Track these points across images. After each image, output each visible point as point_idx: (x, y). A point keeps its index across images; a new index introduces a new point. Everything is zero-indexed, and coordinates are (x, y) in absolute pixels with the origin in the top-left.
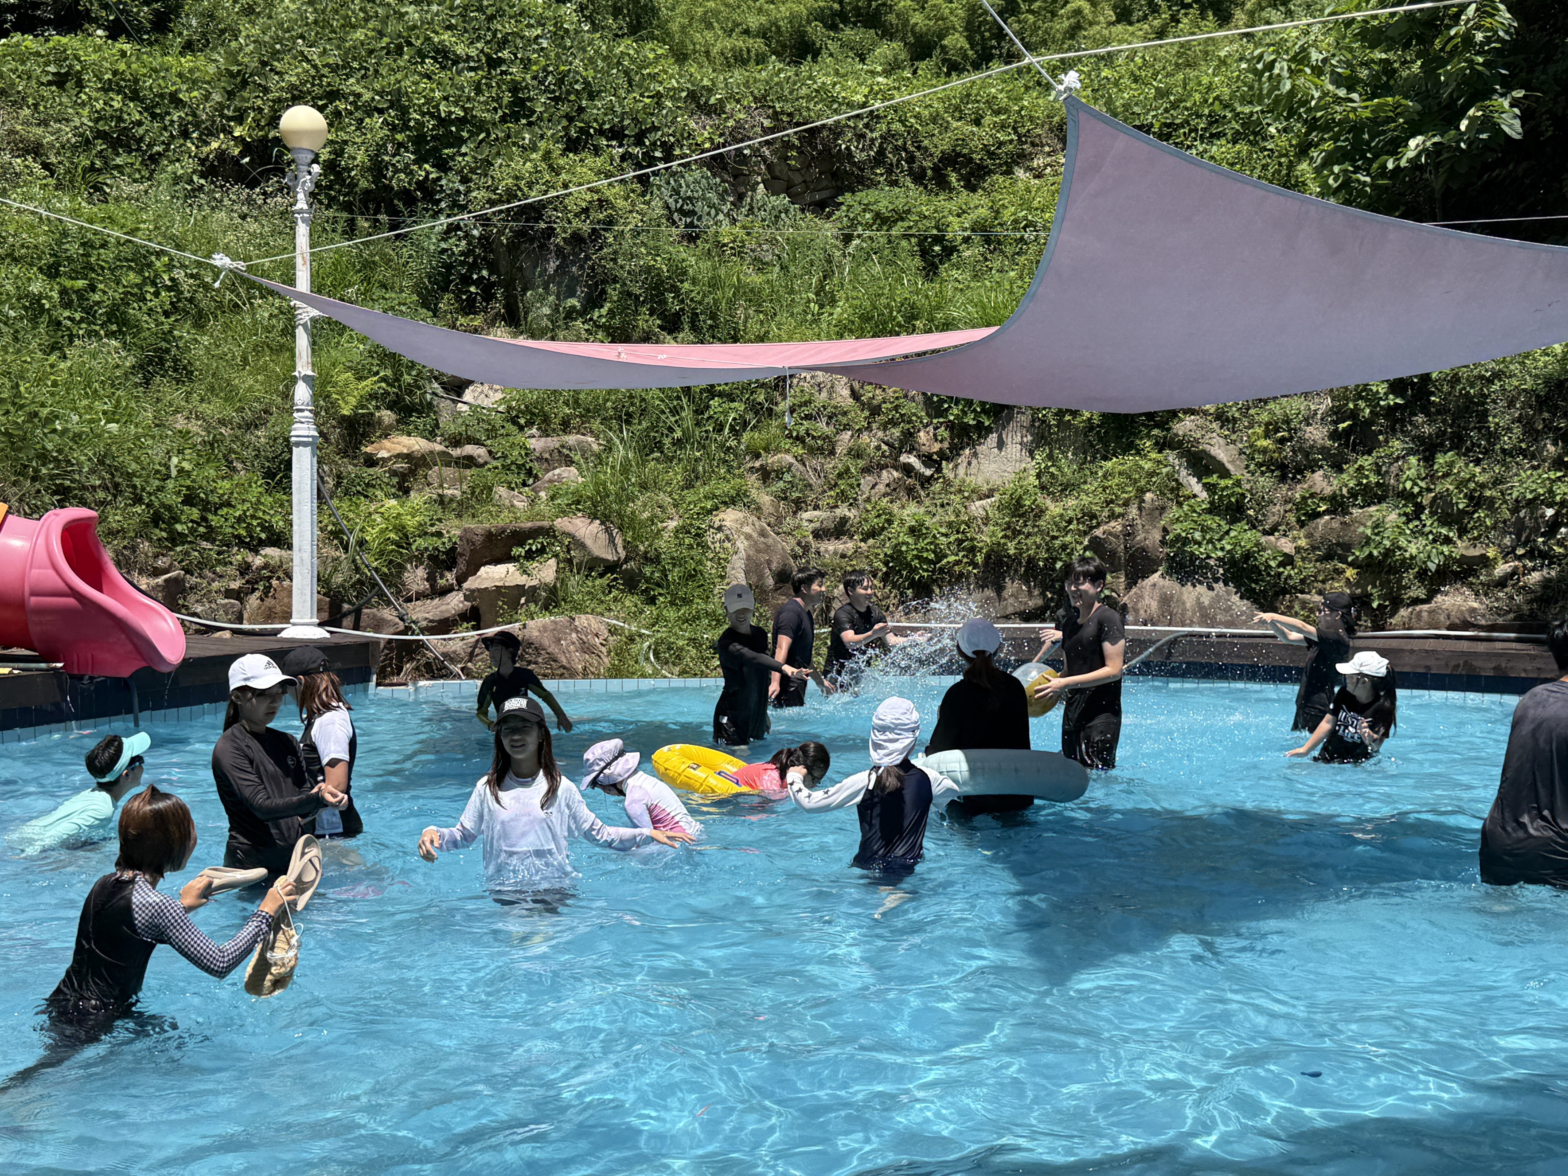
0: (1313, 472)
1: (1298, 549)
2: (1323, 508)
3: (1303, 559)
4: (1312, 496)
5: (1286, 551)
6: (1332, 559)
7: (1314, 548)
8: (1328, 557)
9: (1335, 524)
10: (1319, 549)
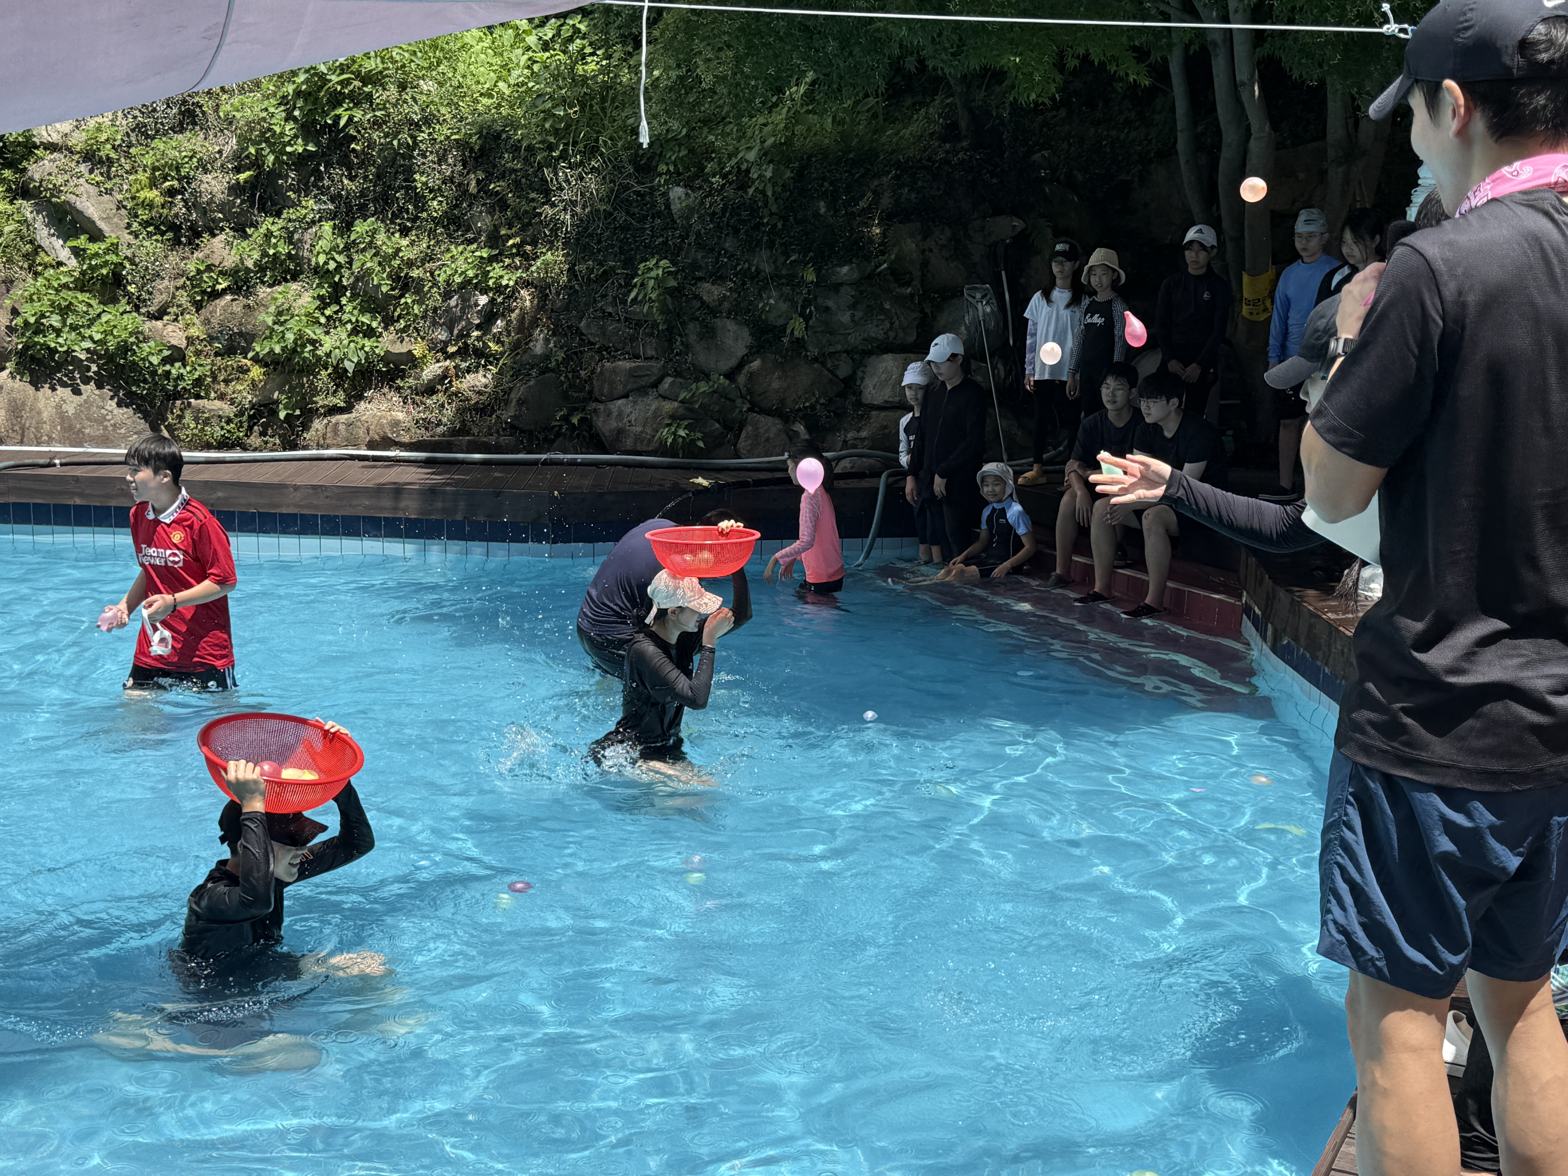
0: (214, 235)
1: (190, 340)
2: (223, 285)
3: (198, 353)
4: (209, 268)
5: (174, 342)
6: (235, 353)
7: (211, 339)
8: (230, 351)
9: (237, 307)
10: (217, 338)
